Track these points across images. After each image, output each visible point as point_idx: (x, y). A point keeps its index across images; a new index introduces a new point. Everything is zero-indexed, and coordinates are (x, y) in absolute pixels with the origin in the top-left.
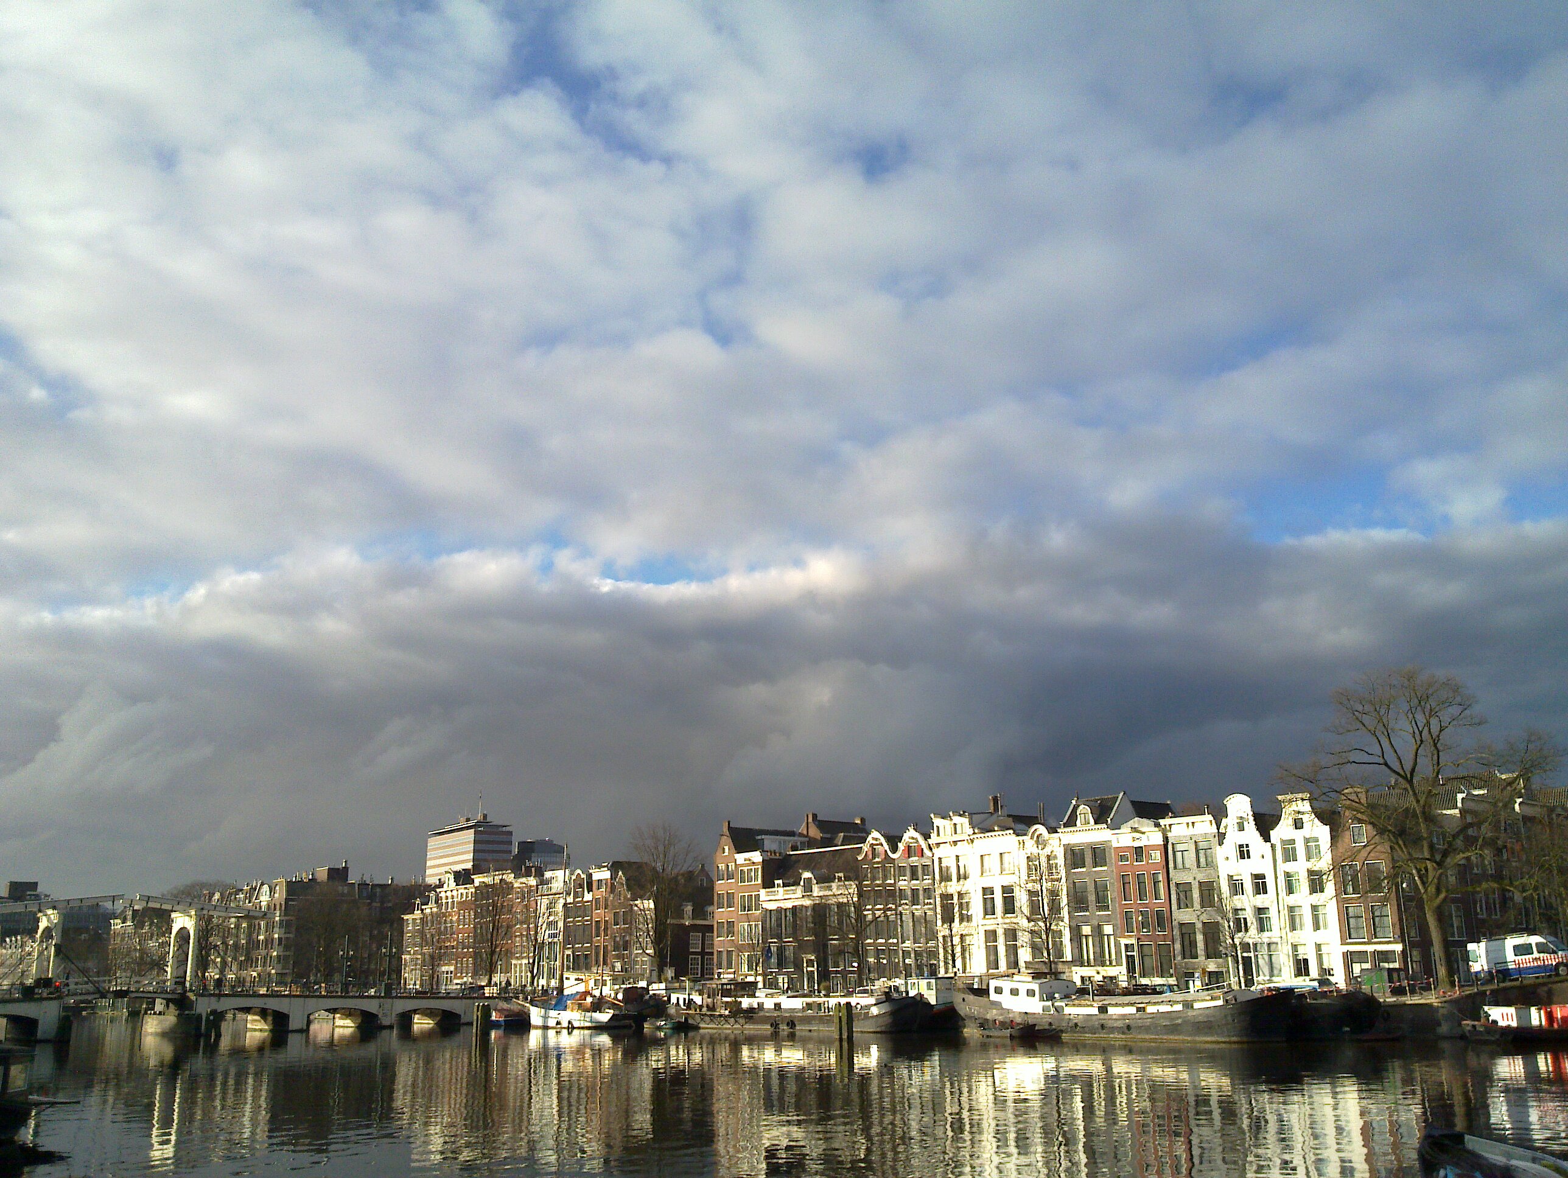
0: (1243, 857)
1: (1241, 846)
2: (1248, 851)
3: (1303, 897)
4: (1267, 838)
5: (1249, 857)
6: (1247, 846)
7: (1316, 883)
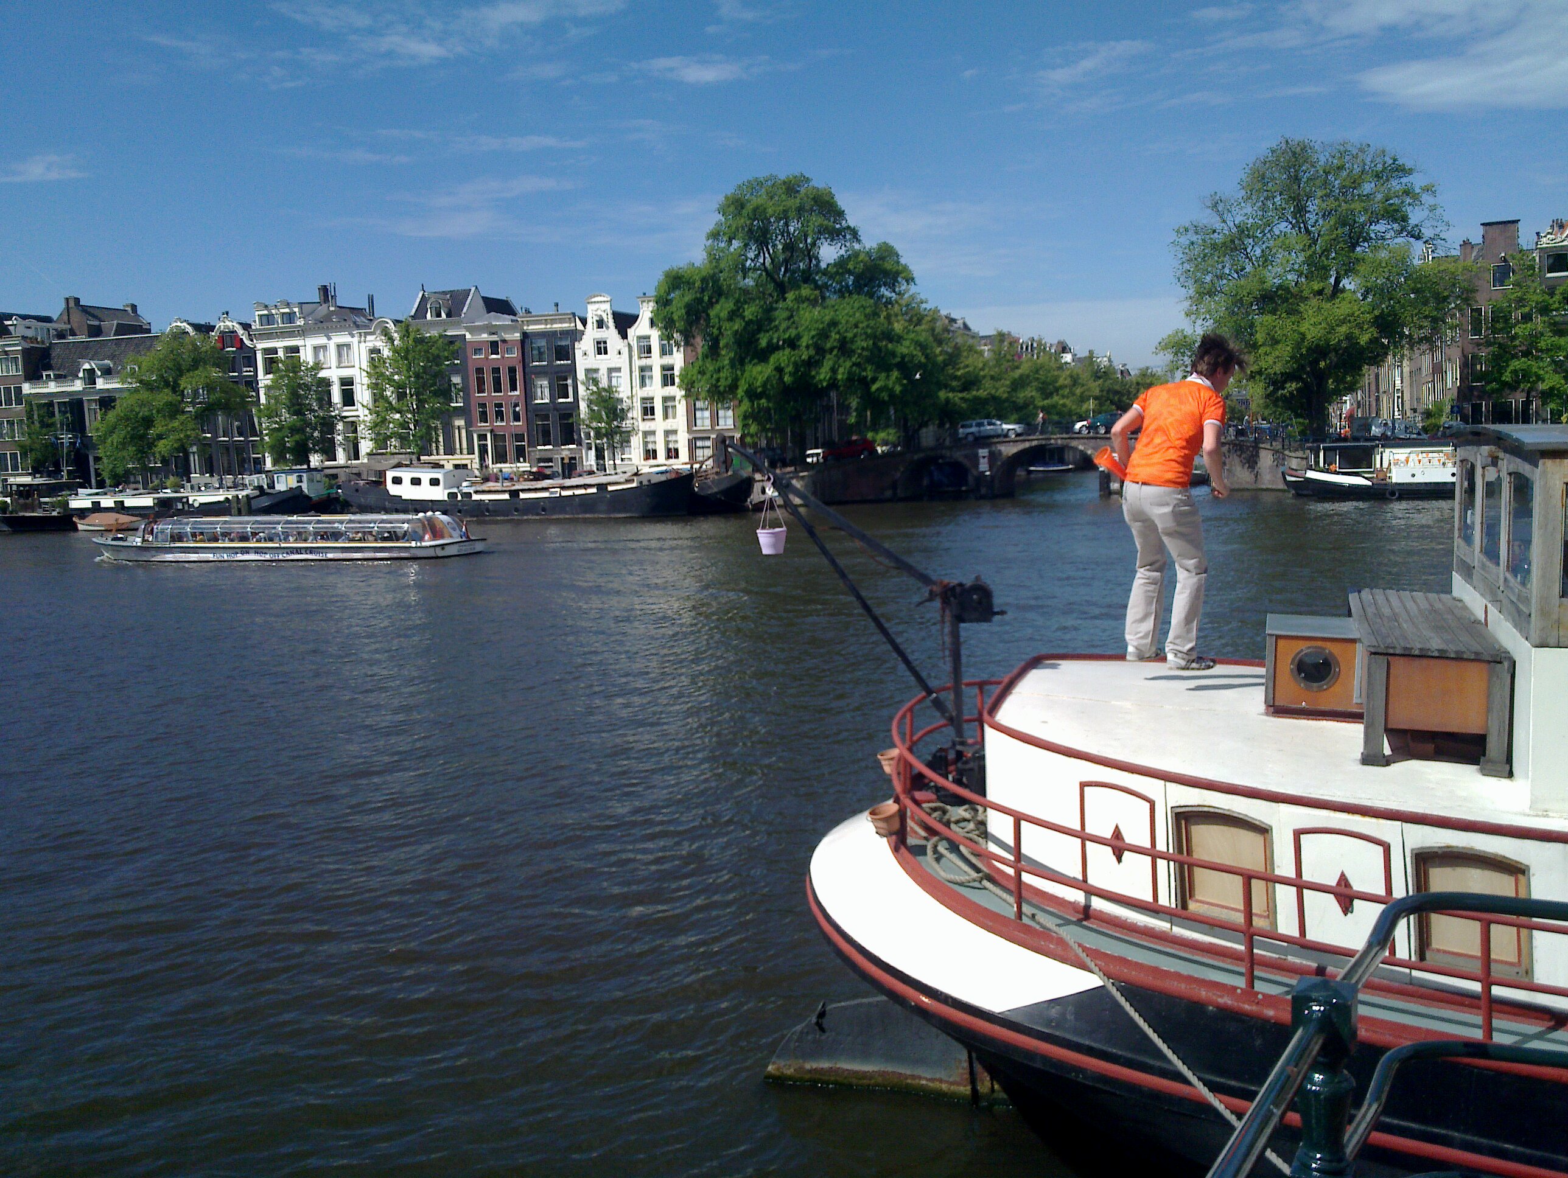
0: (600, 353)
1: (598, 343)
2: (606, 348)
3: (656, 390)
4: (624, 336)
5: (606, 353)
6: (605, 343)
7: (668, 379)
